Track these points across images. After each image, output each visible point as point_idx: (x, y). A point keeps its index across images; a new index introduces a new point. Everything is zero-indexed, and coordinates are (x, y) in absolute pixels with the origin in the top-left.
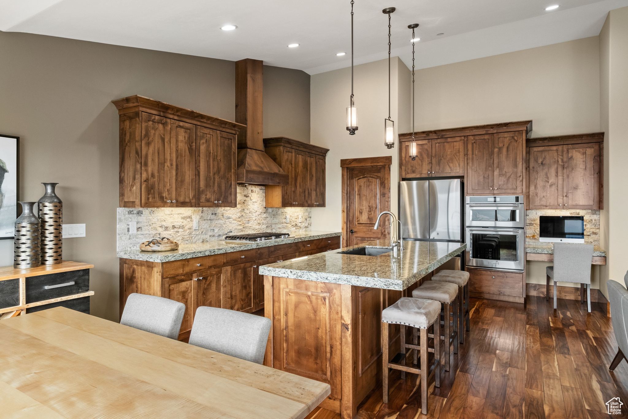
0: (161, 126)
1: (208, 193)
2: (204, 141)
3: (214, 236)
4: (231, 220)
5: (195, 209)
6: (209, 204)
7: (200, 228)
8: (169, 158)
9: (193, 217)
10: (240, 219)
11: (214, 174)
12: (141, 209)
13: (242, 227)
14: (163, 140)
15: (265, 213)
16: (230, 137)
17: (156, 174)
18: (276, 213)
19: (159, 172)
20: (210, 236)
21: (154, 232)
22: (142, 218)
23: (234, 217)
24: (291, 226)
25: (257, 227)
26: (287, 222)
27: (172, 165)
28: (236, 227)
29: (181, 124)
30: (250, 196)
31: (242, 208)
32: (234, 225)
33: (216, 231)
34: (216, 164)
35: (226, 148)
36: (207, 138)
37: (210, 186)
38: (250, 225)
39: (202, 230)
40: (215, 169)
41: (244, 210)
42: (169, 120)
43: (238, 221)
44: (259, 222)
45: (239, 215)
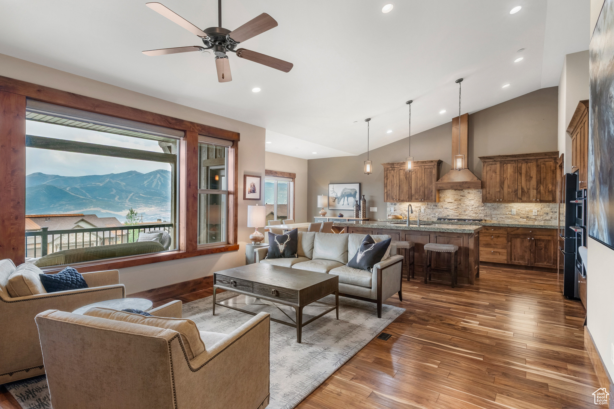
0: (392, 171)
1: (416, 196)
2: (414, 172)
3: (435, 217)
4: (449, 209)
5: (423, 203)
6: (417, 201)
7: (426, 212)
8: (396, 183)
9: (421, 207)
10: (456, 209)
11: (420, 187)
12: (396, 203)
13: (458, 214)
14: (393, 176)
15: (483, 206)
16: (431, 167)
17: (390, 190)
18: (497, 207)
19: (391, 189)
20: (432, 217)
21: (401, 212)
22: (396, 206)
23: (451, 208)
24: (520, 217)
25: (474, 215)
26: (512, 214)
27: (397, 185)
28: (453, 214)
29: (401, 168)
30: (466, 195)
31: (458, 203)
32: (451, 212)
33: (437, 214)
34: (421, 182)
35: (428, 173)
36: (416, 171)
37: (418, 193)
38: (466, 213)
39: (427, 213)
40: (421, 184)
41: (460, 204)
42: (396, 168)
43: (455, 210)
44: (475, 212)
45: (456, 207)
